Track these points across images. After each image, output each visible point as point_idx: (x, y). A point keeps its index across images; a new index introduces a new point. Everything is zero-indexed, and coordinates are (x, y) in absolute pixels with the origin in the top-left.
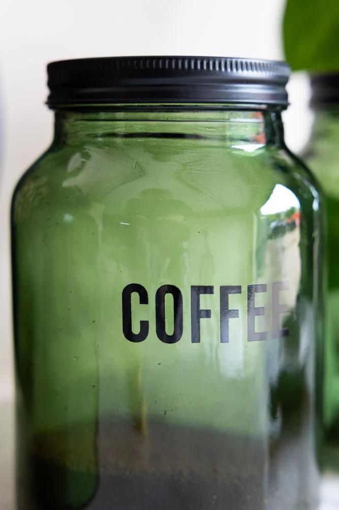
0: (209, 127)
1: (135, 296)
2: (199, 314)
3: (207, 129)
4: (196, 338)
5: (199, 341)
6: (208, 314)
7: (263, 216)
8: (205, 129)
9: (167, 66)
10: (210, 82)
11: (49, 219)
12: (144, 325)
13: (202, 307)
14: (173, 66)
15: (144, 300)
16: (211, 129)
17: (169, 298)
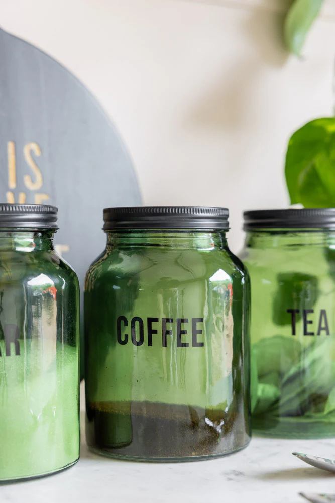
1: (122, 322)
2: (152, 332)
4: (150, 344)
6: (155, 332)
13: (153, 328)
17: (137, 323)
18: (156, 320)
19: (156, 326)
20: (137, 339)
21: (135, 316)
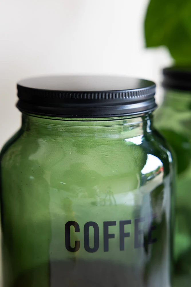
0: (113, 129)
1: (72, 228)
3: (112, 130)
5: (108, 251)
6: (113, 236)
8: (110, 131)
9: (89, 97)
10: (114, 105)
11: (22, 181)
12: (77, 243)
13: (110, 233)
14: (93, 97)
15: (77, 230)
16: (114, 131)
17: (91, 229)
18: (114, 223)
19: (112, 230)
21: (88, 220)
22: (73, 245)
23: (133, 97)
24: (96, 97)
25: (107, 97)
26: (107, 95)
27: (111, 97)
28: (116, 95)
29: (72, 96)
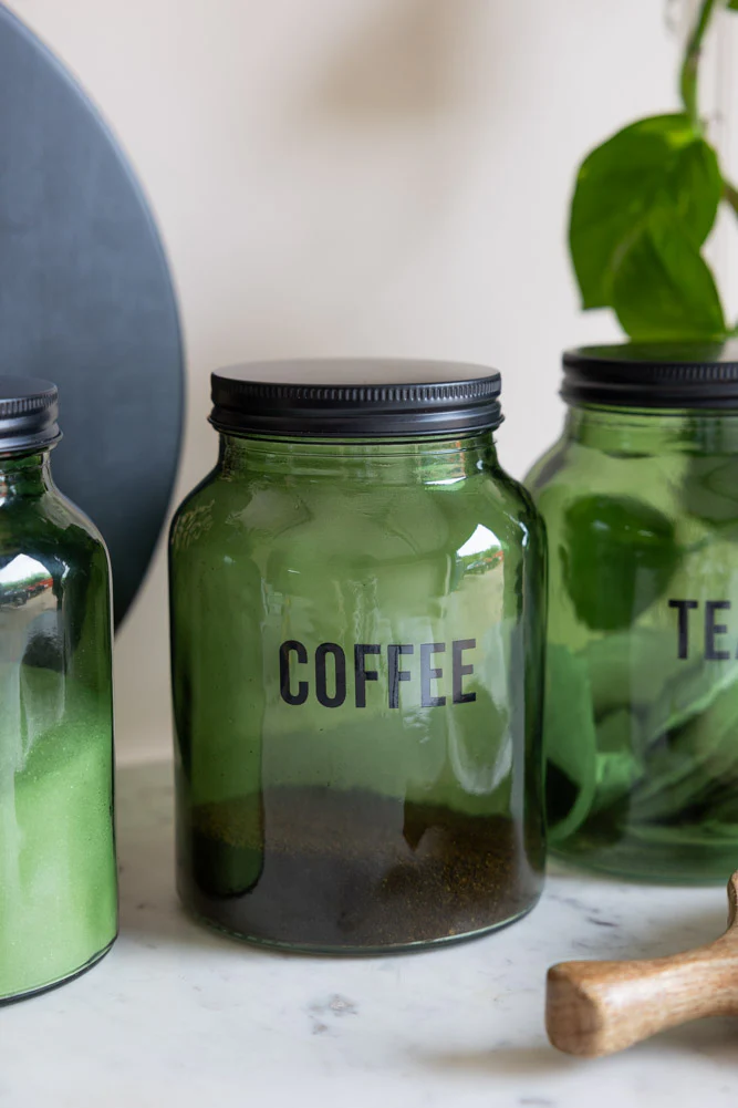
1: (293, 655)
2: (364, 676)
4: (361, 702)
5: (364, 706)
6: (373, 676)
7: (460, 558)
9: (340, 397)
12: (304, 686)
15: (303, 659)
17: (330, 658)
18: (375, 649)
19: (373, 662)
20: (331, 692)
21: (324, 640)
22: (295, 691)
23: (432, 399)
24: (362, 397)
25: (384, 397)
26: (376, 392)
27: (391, 398)
28: (408, 394)
29: (308, 394)
